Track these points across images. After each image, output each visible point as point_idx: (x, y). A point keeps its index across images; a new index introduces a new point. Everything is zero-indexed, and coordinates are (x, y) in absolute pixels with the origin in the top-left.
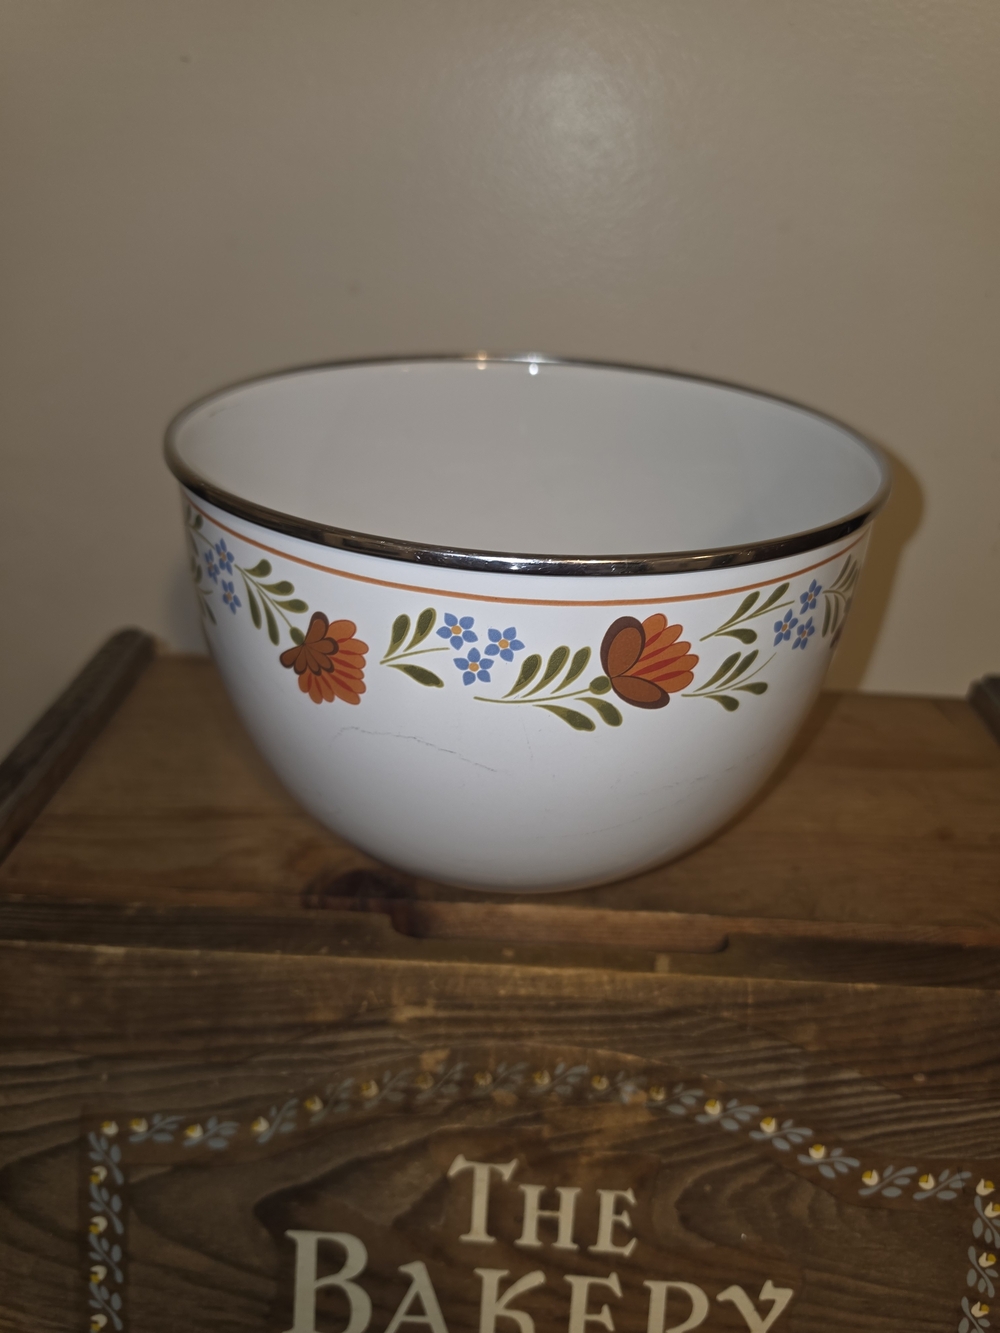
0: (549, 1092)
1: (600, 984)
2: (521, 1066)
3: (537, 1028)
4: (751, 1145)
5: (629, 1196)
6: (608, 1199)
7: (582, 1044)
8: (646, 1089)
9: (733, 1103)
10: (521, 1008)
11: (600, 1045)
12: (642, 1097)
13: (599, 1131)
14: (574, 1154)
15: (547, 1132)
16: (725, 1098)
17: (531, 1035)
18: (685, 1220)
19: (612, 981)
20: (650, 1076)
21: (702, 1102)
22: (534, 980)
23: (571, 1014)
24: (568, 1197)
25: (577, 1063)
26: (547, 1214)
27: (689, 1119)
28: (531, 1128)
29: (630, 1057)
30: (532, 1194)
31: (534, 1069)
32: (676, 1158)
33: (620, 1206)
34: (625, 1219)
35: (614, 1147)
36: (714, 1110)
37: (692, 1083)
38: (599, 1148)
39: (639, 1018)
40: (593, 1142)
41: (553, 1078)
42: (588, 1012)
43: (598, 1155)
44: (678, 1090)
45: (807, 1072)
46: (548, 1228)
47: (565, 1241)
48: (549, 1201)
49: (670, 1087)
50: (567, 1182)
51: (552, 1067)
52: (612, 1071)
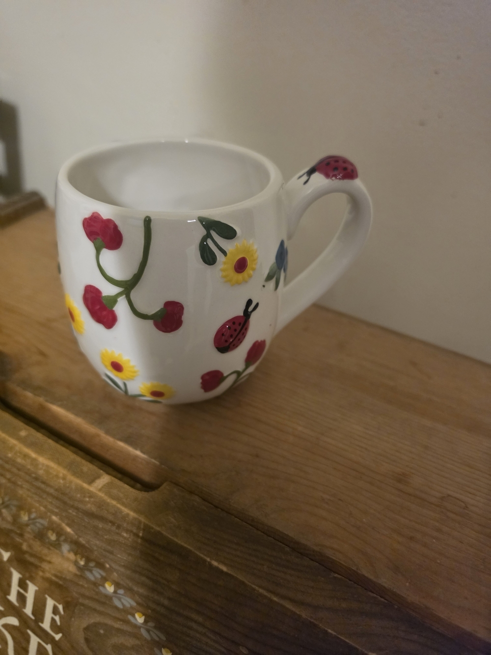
0: (27, 525)
1: (57, 476)
2: (15, 503)
3: (26, 485)
4: (128, 622)
5: (60, 607)
6: (50, 603)
7: (45, 507)
8: (76, 554)
9: (121, 591)
10: (19, 470)
11: (56, 514)
12: (72, 556)
13: (50, 562)
14: (37, 567)
15: (25, 547)
16: (117, 585)
17: (21, 487)
18: (87, 640)
19: (64, 478)
20: (78, 548)
21: (105, 579)
22: (26, 456)
23: (43, 486)
24: (32, 588)
25: (42, 517)
26: (22, 591)
27: (95, 584)
28: (18, 539)
29: (69, 530)
30: (16, 576)
31: (20, 508)
32: (86, 602)
33: (55, 611)
34: (57, 618)
35: (56, 576)
36: (110, 588)
37: (100, 565)
38: (48, 570)
39: (77, 509)
40: (45, 566)
41: (30, 519)
42: (52, 491)
43: (48, 575)
44: (92, 564)
45: (169, 599)
46: (22, 598)
47: (28, 610)
48: (22, 584)
49: (88, 560)
50: (32, 579)
51: (30, 513)
52: (60, 533)
